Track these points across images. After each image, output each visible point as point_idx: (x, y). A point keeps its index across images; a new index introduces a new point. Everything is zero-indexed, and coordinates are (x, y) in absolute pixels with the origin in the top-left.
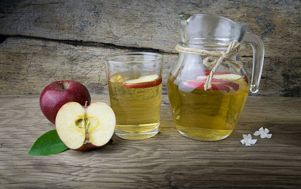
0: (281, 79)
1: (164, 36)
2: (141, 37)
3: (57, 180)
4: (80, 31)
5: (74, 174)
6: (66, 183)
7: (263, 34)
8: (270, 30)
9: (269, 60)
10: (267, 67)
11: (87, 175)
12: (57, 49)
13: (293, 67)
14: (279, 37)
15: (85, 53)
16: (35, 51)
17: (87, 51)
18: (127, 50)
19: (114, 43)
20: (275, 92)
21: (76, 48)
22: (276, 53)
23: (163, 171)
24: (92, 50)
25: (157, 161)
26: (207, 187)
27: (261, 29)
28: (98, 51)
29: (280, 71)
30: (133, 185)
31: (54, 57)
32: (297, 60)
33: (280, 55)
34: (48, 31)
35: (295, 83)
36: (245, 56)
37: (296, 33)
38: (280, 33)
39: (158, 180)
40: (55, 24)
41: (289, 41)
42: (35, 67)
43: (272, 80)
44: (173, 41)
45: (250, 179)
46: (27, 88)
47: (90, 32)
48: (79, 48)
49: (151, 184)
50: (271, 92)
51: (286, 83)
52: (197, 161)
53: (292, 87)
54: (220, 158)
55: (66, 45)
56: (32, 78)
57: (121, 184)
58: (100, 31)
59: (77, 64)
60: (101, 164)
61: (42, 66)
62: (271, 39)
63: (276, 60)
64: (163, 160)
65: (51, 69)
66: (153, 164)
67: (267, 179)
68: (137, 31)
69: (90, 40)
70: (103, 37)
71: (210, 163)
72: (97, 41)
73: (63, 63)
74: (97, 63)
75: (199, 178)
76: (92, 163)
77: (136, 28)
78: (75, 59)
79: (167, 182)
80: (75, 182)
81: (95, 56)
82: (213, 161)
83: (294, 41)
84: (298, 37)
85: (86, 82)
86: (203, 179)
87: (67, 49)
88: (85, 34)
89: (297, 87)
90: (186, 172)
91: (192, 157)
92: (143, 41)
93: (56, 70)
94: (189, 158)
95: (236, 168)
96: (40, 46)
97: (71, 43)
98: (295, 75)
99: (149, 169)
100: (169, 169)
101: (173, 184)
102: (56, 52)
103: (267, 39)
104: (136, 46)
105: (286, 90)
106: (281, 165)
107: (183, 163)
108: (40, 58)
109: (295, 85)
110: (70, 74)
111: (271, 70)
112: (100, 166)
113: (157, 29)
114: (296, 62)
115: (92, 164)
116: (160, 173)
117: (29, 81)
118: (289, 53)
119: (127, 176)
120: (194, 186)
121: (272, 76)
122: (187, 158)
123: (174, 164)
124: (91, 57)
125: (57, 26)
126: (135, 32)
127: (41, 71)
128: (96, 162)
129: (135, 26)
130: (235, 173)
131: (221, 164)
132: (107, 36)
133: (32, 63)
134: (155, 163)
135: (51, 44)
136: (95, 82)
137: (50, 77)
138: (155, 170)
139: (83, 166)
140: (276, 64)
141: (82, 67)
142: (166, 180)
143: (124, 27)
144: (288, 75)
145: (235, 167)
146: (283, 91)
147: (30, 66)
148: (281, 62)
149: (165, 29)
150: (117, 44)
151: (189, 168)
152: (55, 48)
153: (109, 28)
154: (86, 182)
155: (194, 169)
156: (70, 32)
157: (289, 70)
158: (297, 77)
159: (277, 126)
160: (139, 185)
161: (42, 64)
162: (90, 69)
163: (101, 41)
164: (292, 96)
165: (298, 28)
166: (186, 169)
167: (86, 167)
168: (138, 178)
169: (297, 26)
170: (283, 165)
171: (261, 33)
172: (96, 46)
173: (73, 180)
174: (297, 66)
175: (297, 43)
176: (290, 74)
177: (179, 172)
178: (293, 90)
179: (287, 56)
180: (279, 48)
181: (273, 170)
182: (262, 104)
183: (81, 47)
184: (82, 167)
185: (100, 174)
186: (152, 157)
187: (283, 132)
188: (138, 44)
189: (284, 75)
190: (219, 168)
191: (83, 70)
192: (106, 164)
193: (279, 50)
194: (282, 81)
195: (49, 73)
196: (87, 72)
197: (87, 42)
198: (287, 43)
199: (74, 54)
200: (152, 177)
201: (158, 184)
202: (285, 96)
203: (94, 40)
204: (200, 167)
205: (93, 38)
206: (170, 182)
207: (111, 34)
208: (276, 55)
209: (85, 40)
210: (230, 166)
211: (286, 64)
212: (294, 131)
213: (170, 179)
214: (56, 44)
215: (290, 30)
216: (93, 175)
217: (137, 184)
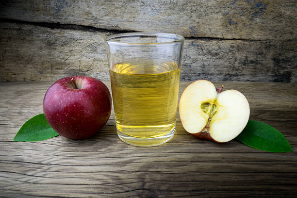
0: (271, 64)
1: (147, 17)
2: (122, 18)
3: (8, 182)
4: (57, 12)
5: (30, 173)
6: (17, 186)
7: (253, 14)
8: (261, 10)
9: (260, 43)
10: (256, 51)
11: (45, 175)
12: (32, 32)
13: (284, 51)
14: (271, 17)
15: (63, 36)
16: (10, 35)
17: (66, 35)
18: (108, 33)
19: (94, 25)
20: (264, 77)
21: (53, 31)
22: (267, 35)
23: (137, 169)
24: (71, 33)
25: (131, 155)
26: (189, 189)
27: (252, 9)
28: (77, 34)
29: (270, 55)
30: (98, 188)
31: (31, 41)
32: (289, 43)
33: (271, 37)
34: (22, 12)
35: (285, 68)
36: (234, 39)
37: (288, 13)
38: (272, 13)
39: (130, 181)
40: (29, 5)
41: (281, 22)
42: (11, 53)
43: (262, 65)
44: (157, 22)
45: (241, 179)
46: (4, 75)
47: (68, 13)
48: (56, 31)
49: (120, 186)
50: (260, 78)
51: (276, 68)
52: (178, 156)
53: (282, 72)
54: (205, 151)
55: (42, 28)
56: (9, 64)
57: (84, 186)
58: (78, 12)
59: (55, 49)
60: (65, 161)
61: (18, 51)
62: (262, 20)
63: (266, 43)
64: (139, 155)
65: (28, 54)
66: (126, 159)
67: (262, 178)
68: (117, 12)
69: (67, 22)
70: (82, 19)
71: (194, 158)
72: (76, 23)
73: (41, 48)
74: (77, 48)
75: (179, 177)
76: (54, 159)
77: (117, 8)
78: (52, 43)
79: (141, 184)
80: (28, 184)
81: (74, 40)
82: (198, 155)
83: (286, 22)
84: (291, 18)
85: (66, 68)
86: (185, 179)
87: (43, 33)
88: (62, 15)
89: (287, 72)
90: (164, 170)
91: (173, 151)
92: (124, 23)
93: (33, 55)
94: (169, 151)
95: (224, 164)
96: (15, 29)
97: (48, 25)
98: (286, 59)
99: (121, 166)
100: (144, 166)
101: (147, 186)
102: (32, 36)
103: (258, 20)
104: (117, 28)
105: (276, 75)
106: (277, 159)
107: (161, 159)
108: (15, 42)
109: (286, 70)
110: (49, 60)
111: (261, 53)
112: (64, 163)
113: (139, 9)
114: (287, 45)
115: (54, 161)
116: (133, 172)
117: (6, 68)
118: (280, 35)
119: (92, 175)
120: (172, 189)
121: (262, 60)
122: (167, 151)
123: (152, 160)
124: (70, 41)
125: (31, 7)
126: (116, 13)
127: (17, 57)
128: (60, 157)
129: (116, 6)
130: (223, 170)
131: (206, 159)
132: (85, 17)
133: (7, 48)
134: (129, 159)
135: (27, 27)
136: (75, 68)
137: (28, 64)
138: (127, 168)
139: (43, 163)
140: (266, 48)
141: (60, 52)
142: (139, 180)
143: (104, 7)
144: (278, 59)
145: (222, 162)
146: (272, 76)
147: (5, 52)
148: (272, 45)
149: (149, 9)
150: (97, 26)
151: (169, 165)
152: (31, 31)
153: (88, 9)
154: (41, 184)
155: (175, 166)
156: (46, 13)
157: (280, 54)
158: (287, 61)
159: (269, 113)
160: (106, 189)
161: (18, 49)
162: (69, 54)
163: (80, 23)
164: (282, 81)
165: (291, 7)
166: (165, 165)
167: (47, 165)
168: (106, 178)
169: (290, 6)
170: (280, 159)
171: (252, 13)
172: (75, 29)
173: (26, 182)
174: (288, 49)
175: (289, 24)
176: (281, 58)
177: (157, 170)
178: (284, 75)
179: (278, 39)
180: (270, 30)
181: (268, 166)
182: (251, 90)
183: (58, 31)
184: (41, 164)
185: (60, 174)
186: (126, 151)
187: (276, 120)
188: (119, 26)
189: (274, 59)
190: (204, 164)
191: (62, 56)
192: (70, 161)
193: (270, 32)
194: (272, 66)
195: (26, 58)
196: (67, 57)
197: (65, 25)
198: (279, 24)
199: (52, 38)
200: (122, 177)
201: (129, 187)
202: (275, 81)
203: (72, 22)
204: (181, 163)
205: (71, 20)
206: (144, 184)
207: (90, 15)
208: (266, 37)
209: (63, 22)
210: (217, 161)
211: (276, 47)
212: (287, 118)
213: (144, 179)
214: (31, 27)
215: (282, 10)
216: (52, 174)
217: (103, 187)
